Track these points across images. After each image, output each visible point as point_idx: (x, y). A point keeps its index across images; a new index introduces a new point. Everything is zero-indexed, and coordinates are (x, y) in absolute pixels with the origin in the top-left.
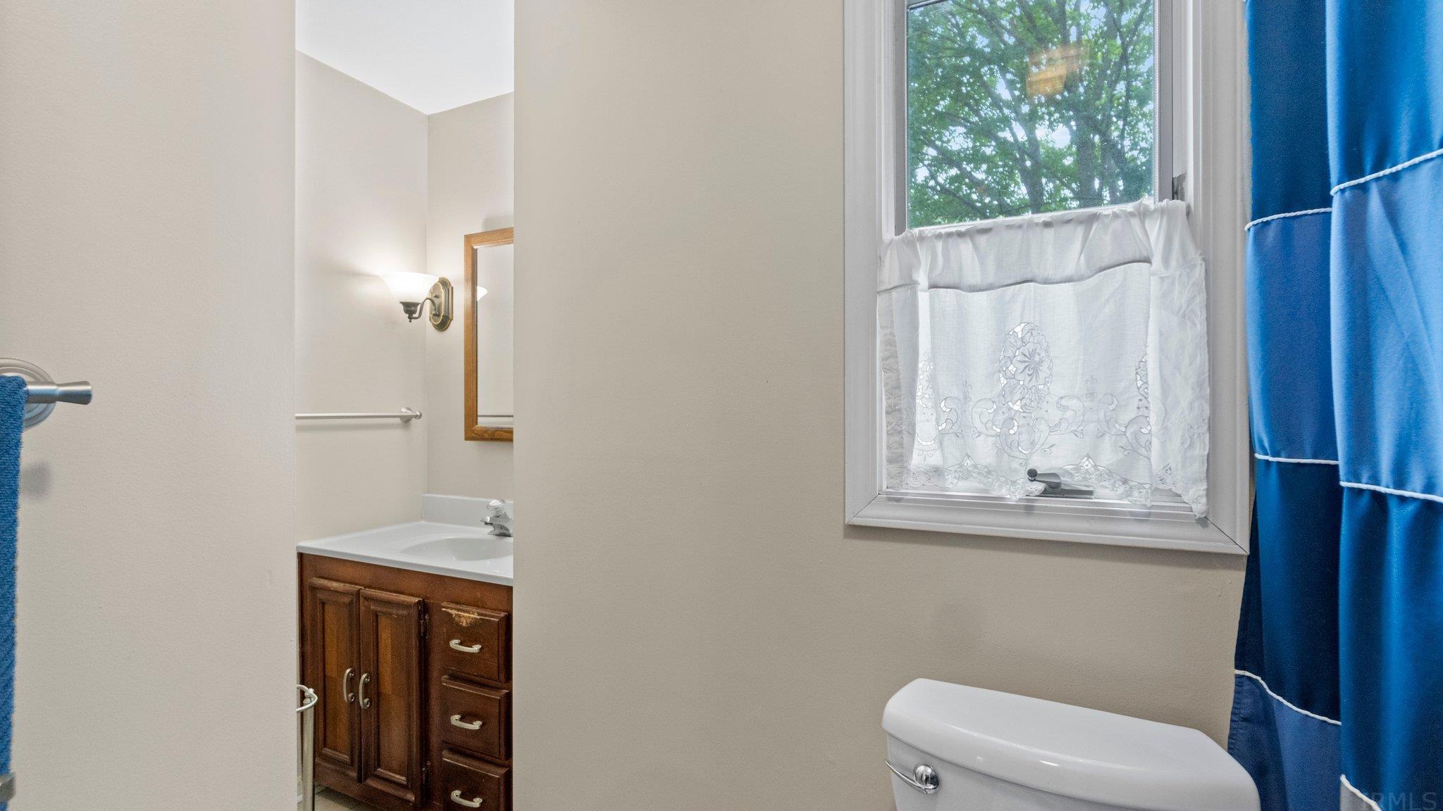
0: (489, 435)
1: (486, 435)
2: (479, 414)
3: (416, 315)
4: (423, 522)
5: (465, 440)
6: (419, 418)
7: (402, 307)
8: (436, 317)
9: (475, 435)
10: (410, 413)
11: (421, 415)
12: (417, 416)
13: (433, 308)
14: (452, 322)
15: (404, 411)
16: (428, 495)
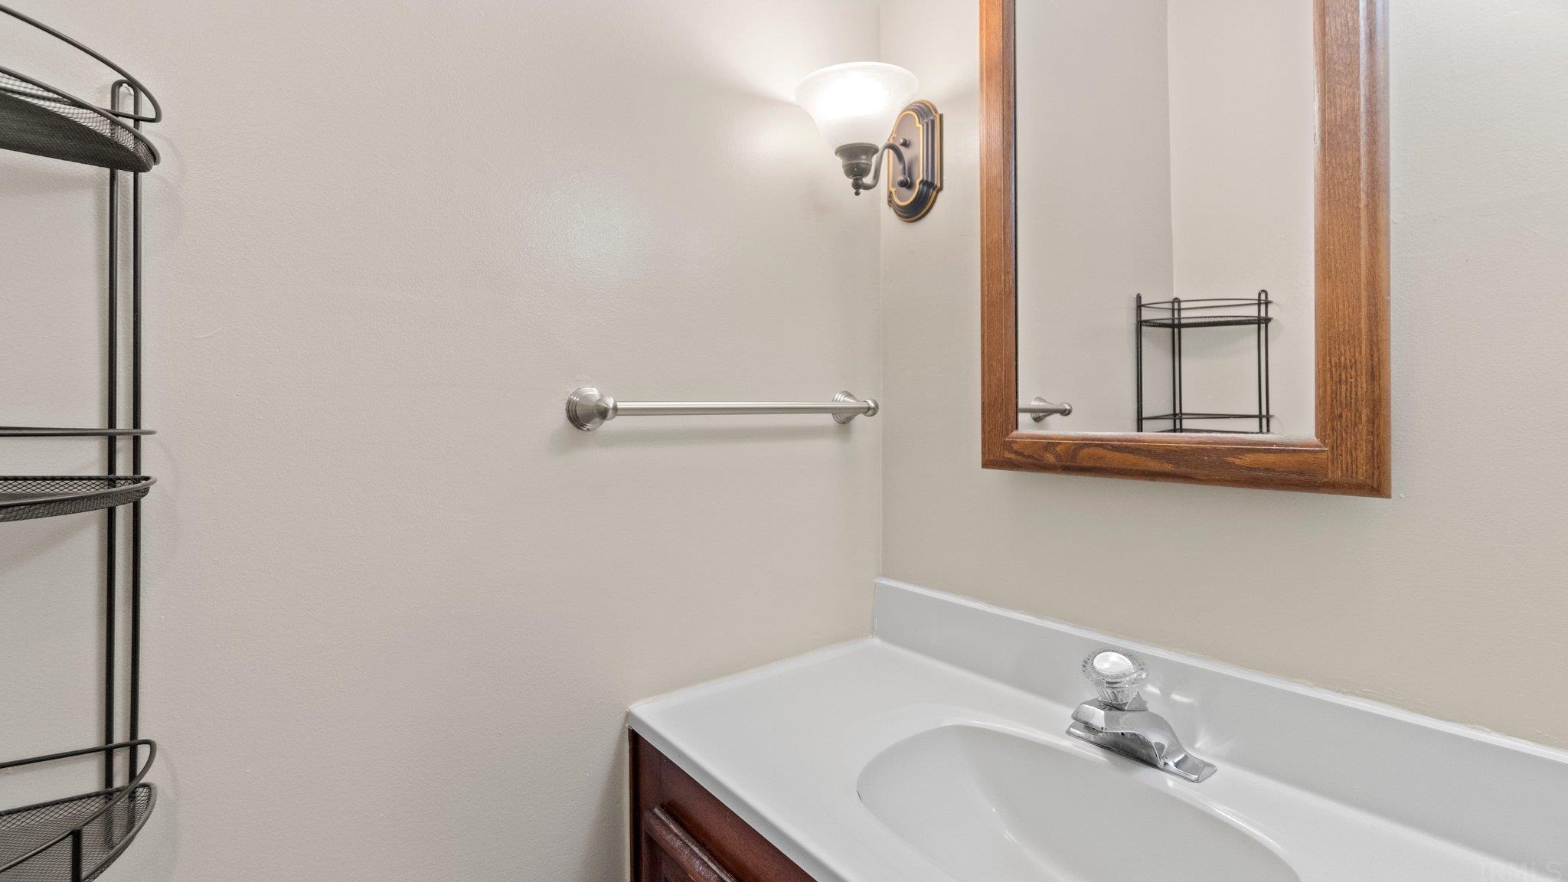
0: (1058, 457)
1: (1050, 458)
2: (1020, 406)
3: (868, 180)
4: (876, 642)
5: (983, 467)
6: (874, 414)
7: (839, 163)
8: (904, 189)
9: (1013, 456)
10: (851, 403)
11: (877, 406)
12: (869, 409)
13: (901, 167)
14: (941, 194)
15: (842, 400)
16: (885, 582)
